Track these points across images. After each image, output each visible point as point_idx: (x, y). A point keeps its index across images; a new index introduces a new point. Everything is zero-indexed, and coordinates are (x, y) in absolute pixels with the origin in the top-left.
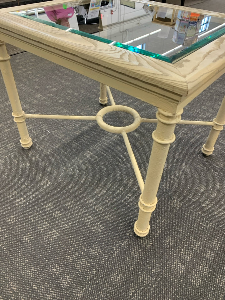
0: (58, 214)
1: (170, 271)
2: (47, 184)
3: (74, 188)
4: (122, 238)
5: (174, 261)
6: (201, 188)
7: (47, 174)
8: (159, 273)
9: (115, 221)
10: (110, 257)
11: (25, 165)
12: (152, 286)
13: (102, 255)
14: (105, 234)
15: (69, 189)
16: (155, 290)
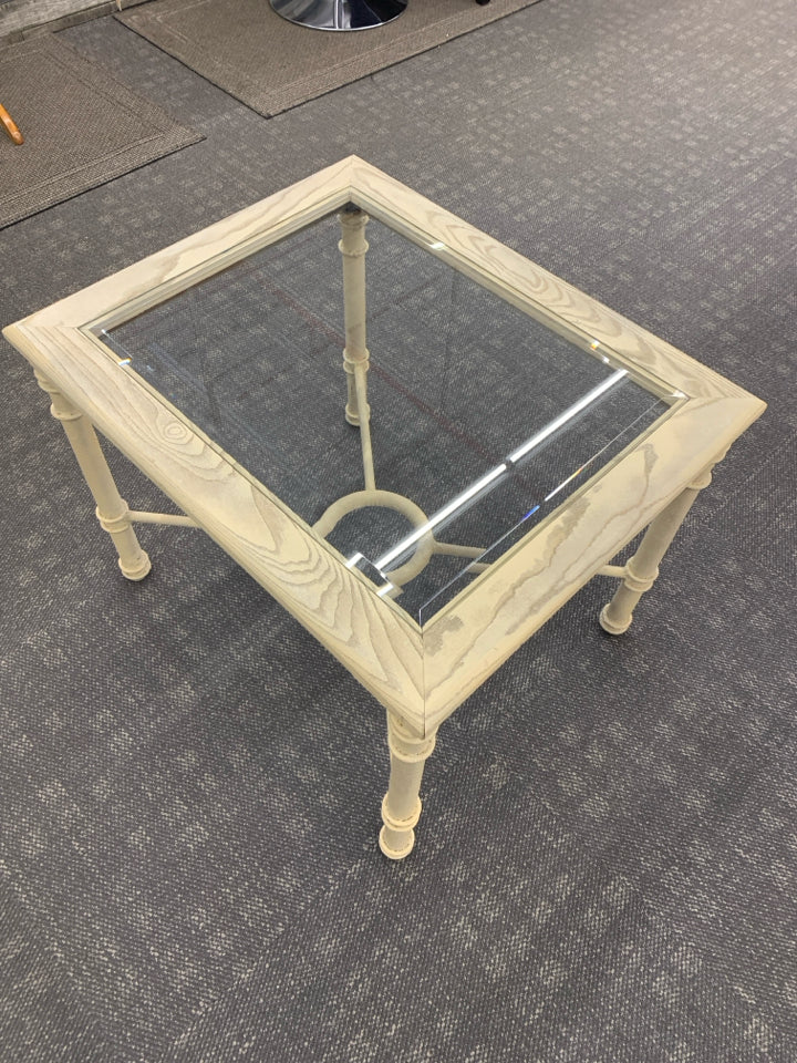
0: (209, 782)
1: (444, 941)
2: (185, 694)
3: (252, 711)
4: (351, 856)
5: (458, 920)
6: (570, 735)
7: (186, 665)
8: (419, 945)
9: (341, 811)
10: (318, 898)
11: (132, 633)
12: (397, 971)
13: (301, 892)
14: (313, 842)
15: (238, 714)
16: (402, 978)
